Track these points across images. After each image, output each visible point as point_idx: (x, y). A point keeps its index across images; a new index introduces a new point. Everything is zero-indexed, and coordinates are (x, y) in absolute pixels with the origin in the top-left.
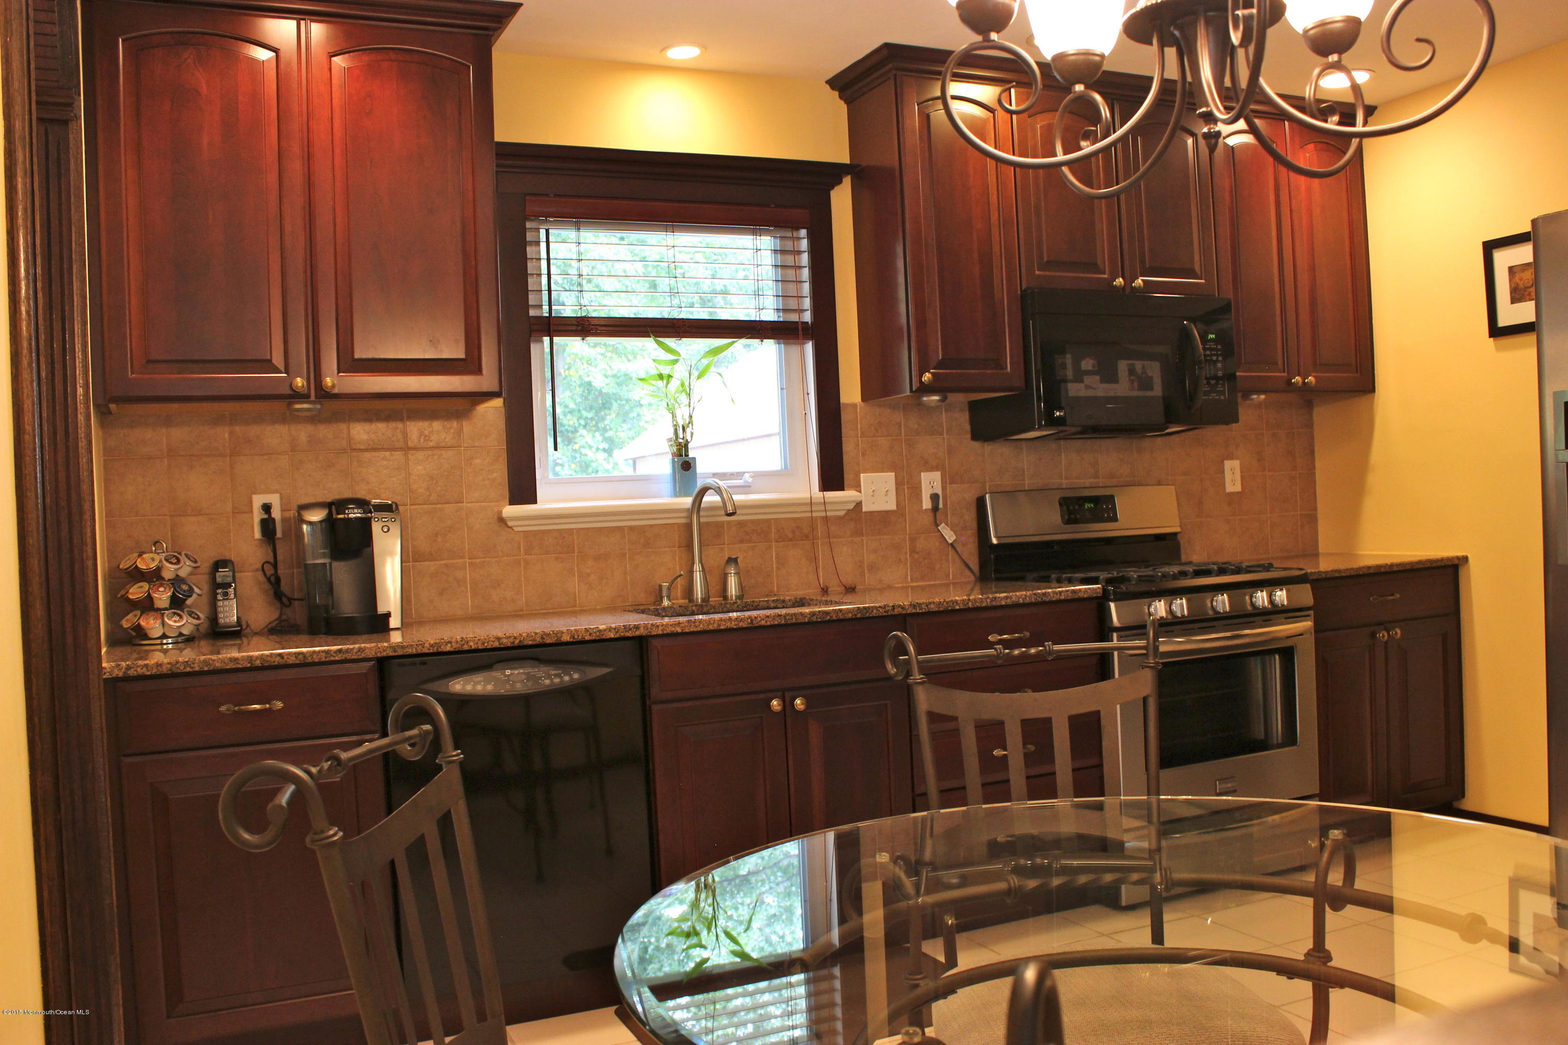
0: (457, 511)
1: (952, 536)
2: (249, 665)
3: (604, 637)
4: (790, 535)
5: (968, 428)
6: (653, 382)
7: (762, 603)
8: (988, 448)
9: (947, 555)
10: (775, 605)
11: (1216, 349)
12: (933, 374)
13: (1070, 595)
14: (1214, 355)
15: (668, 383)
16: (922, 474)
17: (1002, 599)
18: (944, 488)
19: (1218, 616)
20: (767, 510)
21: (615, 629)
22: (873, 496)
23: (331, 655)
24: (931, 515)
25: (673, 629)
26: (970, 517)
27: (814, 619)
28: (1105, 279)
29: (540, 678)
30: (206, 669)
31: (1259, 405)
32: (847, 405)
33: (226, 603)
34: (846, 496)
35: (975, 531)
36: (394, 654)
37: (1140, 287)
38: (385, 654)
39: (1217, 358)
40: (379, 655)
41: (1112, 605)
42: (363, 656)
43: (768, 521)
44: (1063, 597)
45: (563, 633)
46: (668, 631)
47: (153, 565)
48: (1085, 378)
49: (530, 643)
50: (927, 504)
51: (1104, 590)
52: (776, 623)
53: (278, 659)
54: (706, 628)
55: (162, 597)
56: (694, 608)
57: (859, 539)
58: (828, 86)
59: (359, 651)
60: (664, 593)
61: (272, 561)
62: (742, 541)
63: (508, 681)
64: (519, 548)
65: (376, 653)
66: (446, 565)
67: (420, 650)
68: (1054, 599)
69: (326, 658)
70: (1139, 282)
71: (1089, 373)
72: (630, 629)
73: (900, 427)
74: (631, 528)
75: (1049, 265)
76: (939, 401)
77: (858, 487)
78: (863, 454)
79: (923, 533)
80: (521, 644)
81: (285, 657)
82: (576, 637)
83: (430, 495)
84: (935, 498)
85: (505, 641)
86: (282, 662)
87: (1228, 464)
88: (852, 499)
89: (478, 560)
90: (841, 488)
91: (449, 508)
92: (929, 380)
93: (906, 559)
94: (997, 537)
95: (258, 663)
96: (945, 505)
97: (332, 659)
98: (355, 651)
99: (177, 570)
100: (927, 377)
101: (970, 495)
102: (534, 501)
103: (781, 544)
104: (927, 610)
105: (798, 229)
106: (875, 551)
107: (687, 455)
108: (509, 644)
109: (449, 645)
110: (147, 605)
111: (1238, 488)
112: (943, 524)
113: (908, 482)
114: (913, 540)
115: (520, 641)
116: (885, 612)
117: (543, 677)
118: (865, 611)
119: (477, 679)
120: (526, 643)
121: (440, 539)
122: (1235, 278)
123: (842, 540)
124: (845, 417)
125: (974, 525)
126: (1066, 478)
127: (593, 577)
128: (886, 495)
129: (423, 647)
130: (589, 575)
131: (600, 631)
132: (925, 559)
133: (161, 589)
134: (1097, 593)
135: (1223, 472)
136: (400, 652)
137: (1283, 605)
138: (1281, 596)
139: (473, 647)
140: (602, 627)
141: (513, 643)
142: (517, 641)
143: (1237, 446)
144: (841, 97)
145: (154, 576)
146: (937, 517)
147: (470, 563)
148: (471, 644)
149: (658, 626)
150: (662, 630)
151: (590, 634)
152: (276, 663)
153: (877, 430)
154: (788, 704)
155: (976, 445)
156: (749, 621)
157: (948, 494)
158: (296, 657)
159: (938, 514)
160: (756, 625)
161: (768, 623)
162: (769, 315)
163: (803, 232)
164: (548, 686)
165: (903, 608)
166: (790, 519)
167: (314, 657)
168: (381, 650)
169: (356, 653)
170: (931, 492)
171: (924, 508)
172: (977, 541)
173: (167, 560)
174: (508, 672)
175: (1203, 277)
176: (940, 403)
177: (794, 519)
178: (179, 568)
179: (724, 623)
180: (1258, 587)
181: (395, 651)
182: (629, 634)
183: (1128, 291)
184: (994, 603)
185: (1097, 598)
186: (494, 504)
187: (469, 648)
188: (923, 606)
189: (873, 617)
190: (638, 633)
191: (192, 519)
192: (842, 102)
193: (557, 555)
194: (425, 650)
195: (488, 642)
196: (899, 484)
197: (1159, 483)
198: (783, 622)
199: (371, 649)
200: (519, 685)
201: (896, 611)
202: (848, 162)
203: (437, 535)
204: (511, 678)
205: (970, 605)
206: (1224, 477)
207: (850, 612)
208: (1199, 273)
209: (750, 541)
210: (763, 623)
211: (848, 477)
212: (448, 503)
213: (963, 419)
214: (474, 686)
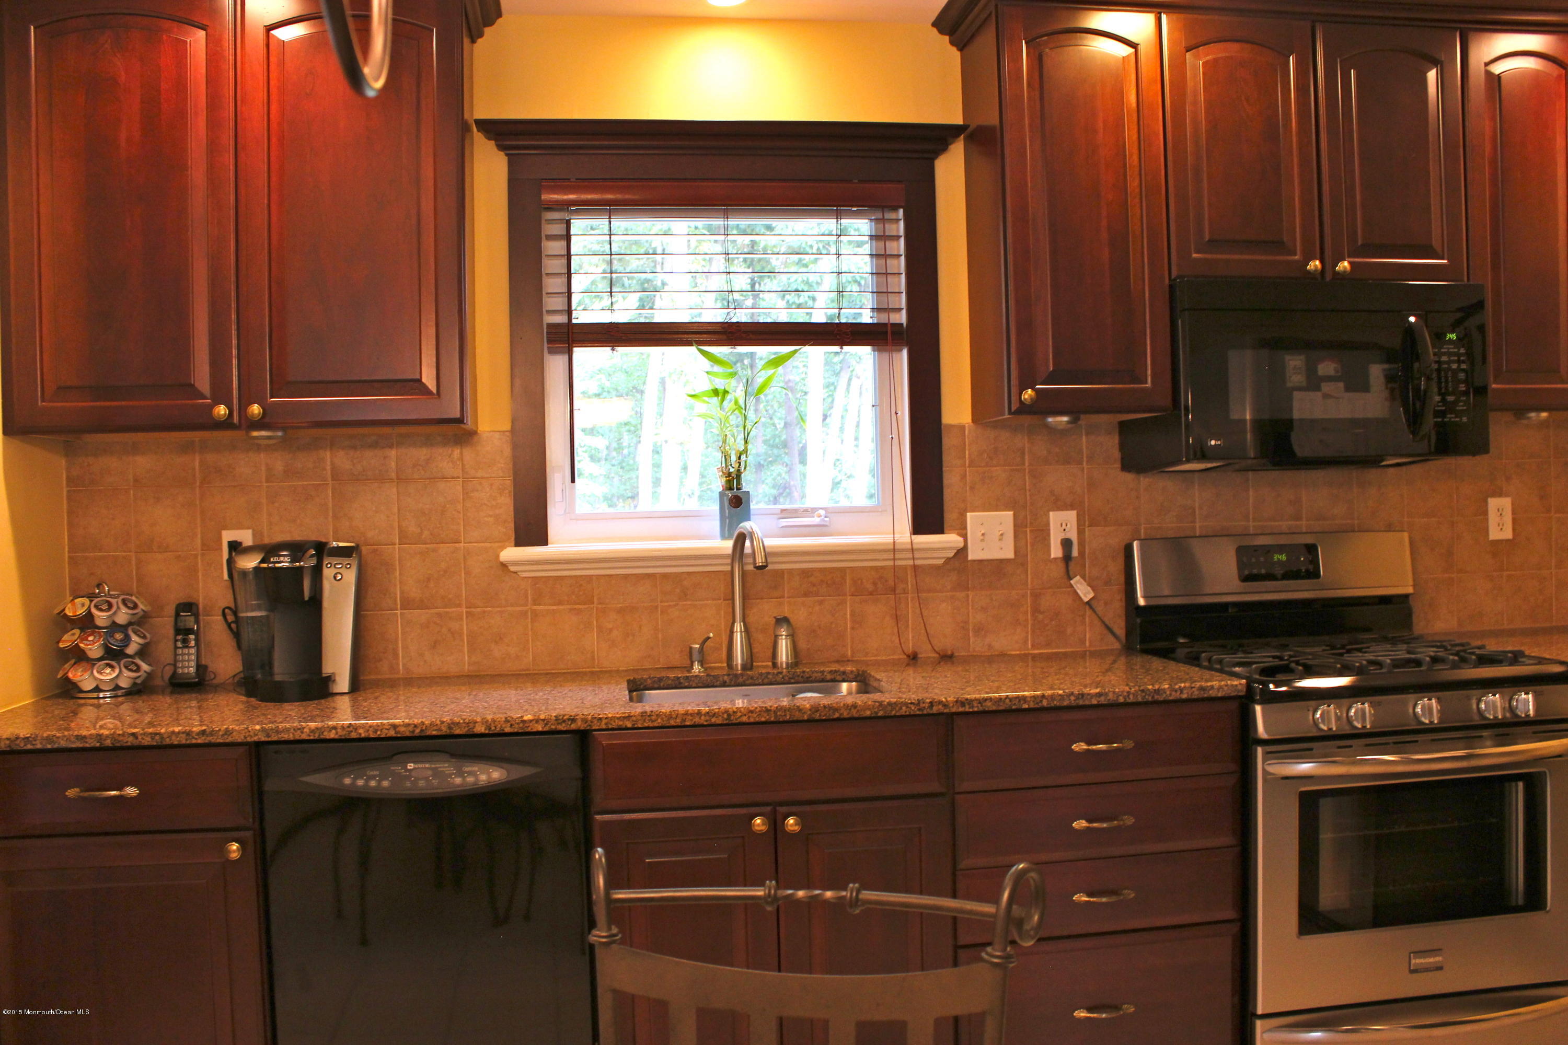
0: (453, 553)
1: (1088, 593)
2: (98, 745)
3: (529, 729)
4: (870, 587)
5: (1117, 454)
6: (706, 399)
7: (815, 675)
8: (1145, 481)
9: (1083, 616)
10: (832, 677)
11: (1459, 355)
12: (1038, 392)
13: (1196, 693)
14: (1454, 362)
15: (723, 401)
16: (1051, 513)
17: (1092, 696)
18: (1080, 532)
19: (1422, 727)
20: (835, 557)
21: (543, 720)
22: (982, 540)
23: (193, 738)
24: (1062, 565)
25: (621, 723)
26: (1116, 568)
27: (817, 716)
28: (1297, 261)
29: (450, 775)
30: (49, 746)
31: (1544, 424)
32: (951, 426)
33: (186, 651)
34: (949, 540)
35: (1123, 587)
36: (266, 739)
37: (1345, 272)
38: (256, 739)
39: (1459, 366)
40: (249, 739)
41: (1258, 708)
42: (230, 740)
43: (843, 570)
44: (1184, 696)
45: (476, 722)
46: (614, 725)
47: (81, 611)
48: (1323, 384)
49: (434, 733)
50: (1056, 551)
51: (1249, 687)
52: (763, 719)
53: (131, 739)
54: (666, 723)
55: (94, 648)
56: (726, 678)
57: (963, 594)
58: (935, 30)
59: (225, 734)
60: (696, 656)
61: (233, 606)
62: (806, 595)
63: (409, 777)
64: (526, 597)
65: (245, 737)
66: (439, 615)
67: (298, 736)
68: (1171, 698)
69: (186, 740)
70: (1344, 265)
71: (1329, 379)
72: (564, 721)
73: (1023, 453)
74: (665, 576)
75: (1214, 244)
76: (1068, 422)
77: (962, 531)
78: (972, 488)
79: (1049, 588)
80: (423, 734)
81: (140, 737)
82: (493, 728)
83: (421, 534)
84: (1066, 544)
85: (402, 729)
86: (136, 742)
87: (1494, 503)
88: (952, 545)
89: (479, 610)
90: (941, 531)
91: (444, 549)
92: (1031, 399)
93: (1027, 620)
94: (1145, 597)
95: (108, 743)
96: (1082, 553)
97: (194, 741)
98: (221, 733)
99: (110, 616)
100: (1028, 394)
101: (1116, 541)
102: (543, 541)
103: (858, 599)
104: (981, 708)
105: (895, 208)
106: (984, 609)
107: (738, 489)
108: (408, 734)
109: (334, 731)
110: (79, 656)
111: (1508, 534)
112: (1078, 578)
113: (1031, 523)
114: (1036, 596)
115: (422, 731)
116: (919, 710)
117: (453, 774)
118: (889, 708)
119: (371, 773)
120: (428, 733)
121: (432, 584)
122: (1495, 254)
123: (940, 594)
124: (948, 442)
125: (1122, 579)
126: (1254, 520)
127: (615, 633)
128: (1000, 540)
129: (302, 732)
130: (611, 630)
131: (524, 722)
132: (1052, 620)
133: (91, 638)
134: (1239, 691)
135: (1485, 513)
136: (274, 738)
137: (1528, 716)
138: (1526, 702)
139: (363, 735)
140: (528, 717)
141: (413, 732)
142: (418, 731)
143: (1508, 479)
144: (952, 43)
145: (86, 623)
146: (1070, 568)
147: (467, 612)
148: (361, 731)
149: (600, 719)
150: (606, 724)
151: (511, 725)
152: (129, 744)
153: (991, 459)
154: (776, 824)
155: (1129, 477)
156: (725, 716)
157: (1087, 540)
158: (152, 738)
159: (1072, 565)
160: (734, 721)
161: (752, 720)
162: (866, 317)
163: (901, 211)
164: (458, 786)
165: (945, 706)
166: (872, 568)
167: (174, 738)
168: (251, 734)
169: (223, 735)
170: (1062, 536)
171: (1052, 556)
172: (1124, 599)
173: (96, 607)
174: (411, 766)
175: (1446, 256)
176: (1070, 426)
177: (876, 569)
178: (115, 613)
179: (690, 718)
180: (1489, 688)
181: (268, 736)
182: (562, 727)
183: (1328, 277)
184: (1081, 702)
185: (1240, 697)
186: (497, 544)
187: (358, 736)
188: (975, 704)
189: (902, 716)
190: (573, 727)
191: (159, 556)
192: (954, 49)
193: (571, 606)
194: (304, 737)
195: (381, 730)
196: (1018, 527)
197: (1389, 528)
198: (772, 719)
199: (239, 732)
200: (422, 783)
201: (935, 710)
202: (961, 123)
203: (429, 579)
204: (413, 774)
205: (1045, 703)
206: (1487, 520)
207: (869, 709)
208: (1439, 250)
209: (817, 595)
210: (744, 719)
211: (950, 516)
212: (443, 543)
213: (1111, 444)
214: (367, 781)
